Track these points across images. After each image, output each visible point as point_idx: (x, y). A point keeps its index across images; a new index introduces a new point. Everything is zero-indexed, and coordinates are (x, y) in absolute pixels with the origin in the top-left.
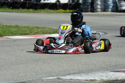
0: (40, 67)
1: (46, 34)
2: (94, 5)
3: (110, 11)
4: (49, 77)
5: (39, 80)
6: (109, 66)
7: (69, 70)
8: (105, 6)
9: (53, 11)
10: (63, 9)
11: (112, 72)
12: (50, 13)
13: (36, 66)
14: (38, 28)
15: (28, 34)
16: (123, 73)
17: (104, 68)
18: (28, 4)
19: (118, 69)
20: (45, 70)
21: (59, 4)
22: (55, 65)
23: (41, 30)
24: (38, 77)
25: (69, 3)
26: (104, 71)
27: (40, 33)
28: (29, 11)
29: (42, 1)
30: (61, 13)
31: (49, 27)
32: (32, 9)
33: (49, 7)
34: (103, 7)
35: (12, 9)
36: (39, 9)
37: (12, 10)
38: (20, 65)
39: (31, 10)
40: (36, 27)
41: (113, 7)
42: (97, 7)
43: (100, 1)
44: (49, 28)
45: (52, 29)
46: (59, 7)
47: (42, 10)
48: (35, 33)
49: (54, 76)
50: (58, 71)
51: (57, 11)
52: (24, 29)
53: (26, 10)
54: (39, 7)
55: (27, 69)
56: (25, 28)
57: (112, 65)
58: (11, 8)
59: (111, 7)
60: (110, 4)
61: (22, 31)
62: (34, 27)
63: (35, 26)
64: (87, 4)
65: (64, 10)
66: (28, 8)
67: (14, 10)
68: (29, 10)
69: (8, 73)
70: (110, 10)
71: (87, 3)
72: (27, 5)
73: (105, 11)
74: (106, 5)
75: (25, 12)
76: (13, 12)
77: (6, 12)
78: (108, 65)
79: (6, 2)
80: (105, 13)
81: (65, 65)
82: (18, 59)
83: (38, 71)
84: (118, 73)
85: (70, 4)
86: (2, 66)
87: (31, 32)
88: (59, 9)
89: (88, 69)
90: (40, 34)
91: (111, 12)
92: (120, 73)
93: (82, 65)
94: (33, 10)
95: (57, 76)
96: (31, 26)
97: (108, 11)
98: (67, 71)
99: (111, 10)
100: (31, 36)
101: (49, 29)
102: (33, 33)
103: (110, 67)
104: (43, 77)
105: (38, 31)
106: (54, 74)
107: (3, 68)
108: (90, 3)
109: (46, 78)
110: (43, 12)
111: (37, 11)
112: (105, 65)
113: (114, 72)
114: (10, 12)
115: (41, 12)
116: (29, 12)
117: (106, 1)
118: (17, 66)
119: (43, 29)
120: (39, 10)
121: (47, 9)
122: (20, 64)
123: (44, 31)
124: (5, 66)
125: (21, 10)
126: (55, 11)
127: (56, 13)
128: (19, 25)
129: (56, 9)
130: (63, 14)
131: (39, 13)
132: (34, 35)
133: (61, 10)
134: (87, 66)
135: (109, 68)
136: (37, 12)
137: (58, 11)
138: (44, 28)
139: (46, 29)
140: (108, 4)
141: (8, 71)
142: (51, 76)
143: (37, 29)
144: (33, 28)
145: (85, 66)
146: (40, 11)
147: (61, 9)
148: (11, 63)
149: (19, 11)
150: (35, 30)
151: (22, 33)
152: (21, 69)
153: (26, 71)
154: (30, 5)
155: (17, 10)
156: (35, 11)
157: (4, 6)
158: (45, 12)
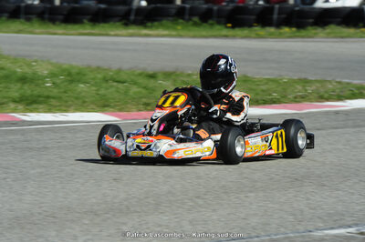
0: (308, 199)
1: (328, 100)
4: (332, 228)
5: (303, 236)
9: (352, 31)
12: (342, 37)
13: (295, 196)
14: (305, 82)
15: (274, 103)
18: (279, 14)
20: (322, 209)
22: (353, 194)
23: (314, 87)
24: (301, 228)
27: (311, 97)
28: (281, 33)
29: (320, 4)
31: (338, 80)
32: (291, 27)
33: (339, 20)
35: (233, 27)
36: (310, 28)
37: (231, 32)
38: (249, 194)
39: (287, 29)
40: (300, 80)
44: (339, 83)
45: (348, 84)
47: (319, 30)
48: (295, 98)
49: (350, 227)
50: (361, 210)
51: (363, 29)
52: (264, 87)
53: (272, 30)
54: (311, 21)
55: (270, 205)
56: (266, 84)
58: (229, 25)
61: (257, 94)
63: (296, 78)
66: (279, 25)
67: (238, 31)
68: (282, 31)
69: (215, 217)
72: (275, 16)
75: (271, 36)
76: (234, 37)
77: (215, 37)
79: (215, 8)
82: (245, 175)
83: (302, 211)
86: (198, 197)
87: (285, 97)
90: (310, 100)
94: (294, 29)
95: (357, 225)
96: (287, 76)
100: (285, 108)
101: (339, 86)
102: (291, 97)
104: (317, 229)
105: (306, 90)
106: (350, 219)
107: (200, 202)
109: (326, 232)
110: (322, 35)
111: (303, 32)
114: (226, 37)
115: (316, 34)
116: (280, 36)
118: (242, 196)
119: (318, 85)
120: (311, 31)
121: (333, 26)
122: (251, 192)
123: (322, 90)
124: (207, 197)
125: (258, 30)
126: (358, 31)
127: (361, 37)
128: (249, 75)
129: (361, 25)
131: (310, 37)
132: (294, 105)
136: (303, 37)
138: (322, 82)
139: (330, 86)
141: (214, 210)
142: (340, 227)
143: (304, 86)
144: (293, 82)
146: (314, 31)
148: (224, 186)
149: (253, 35)
150: (296, 88)
151: (259, 97)
152: (251, 204)
153: (266, 211)
154: (284, 16)
155: (246, 31)
156: (297, 34)
157: (210, 22)
158: (328, 36)
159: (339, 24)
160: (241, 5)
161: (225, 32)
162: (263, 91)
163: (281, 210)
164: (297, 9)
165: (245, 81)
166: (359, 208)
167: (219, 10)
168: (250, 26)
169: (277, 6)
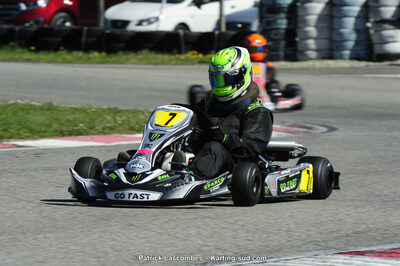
2: (297, 39)
3: (347, 57)
6: (335, 235)
7: (205, 248)
8: (331, 41)
9: (166, 57)
10: (200, 52)
11: (342, 256)
12: (156, 64)
13: (100, 237)
14: (115, 111)
15: (81, 134)
16: (376, 259)
17: (317, 243)
18: (87, 37)
19: (363, 246)
21: (185, 35)
22: (162, 234)
23: (124, 118)
25: (217, 32)
26: (315, 253)
27: (121, 129)
28: (89, 59)
30: (192, 63)
32: (100, 51)
33: (151, 45)
34: (325, 44)
35: (37, 51)
36: (121, 53)
37: (34, 56)
38: (49, 235)
39: (96, 54)
40: (109, 109)
41: (357, 43)
42: (306, 45)
43: (316, 27)
46: (187, 44)
47: (131, 55)
48: (104, 129)
51: (178, 56)
52: (71, 117)
53: (80, 54)
54: (122, 45)
55: (72, 247)
56: (73, 113)
57: (342, 233)
58: (33, 48)
59: (350, 44)
60: (346, 36)
61: (62, 124)
62: (103, 110)
63: (105, 107)
64: (276, 34)
65: (201, 56)
66: (87, 49)
67: (42, 55)
68: (91, 55)
69: (9, 261)
70: (347, 53)
71: (275, 32)
72: (84, 39)
73: (331, 57)
74: (335, 38)
75: (78, 61)
76: (38, 61)
77: (17, 61)
78: (331, 233)
80: (331, 63)
81: (192, 232)
82: (45, 214)
84: (361, 258)
85: (221, 34)
87: (92, 128)
88: (186, 53)
89: (267, 247)
90: (120, 132)
91: (349, 62)
92: (367, 258)
93: (248, 232)
94: (104, 54)
96: (95, 104)
97: (341, 58)
98: (200, 251)
99: (351, 54)
100: (92, 140)
102: (99, 128)
103: (336, 238)
105: (116, 121)
108: (283, 31)
110: (133, 61)
111: (114, 58)
112: (321, 233)
113: (347, 257)
114: (29, 61)
115: (128, 59)
116: (89, 61)
117: (336, 27)
119: (130, 116)
120: (121, 56)
121: (145, 52)
122: (51, 232)
123: (133, 121)
125: (64, 54)
126: (173, 57)
127: (176, 64)
128: (55, 104)
129: (175, 51)
130: (197, 66)
131: (121, 63)
132: (102, 137)
133: (192, 55)
134: (265, 236)
135: (332, 243)
136: (114, 63)
137: (182, 57)
138: (134, 112)
139: (142, 117)
140: (341, 34)
141: (9, 253)
143: (114, 118)
144: (100, 112)
145: (257, 236)
146: (125, 57)
147: (192, 50)
149: (59, 59)
150: (105, 119)
151: (64, 128)
152: (50, 245)
153: (66, 253)
154: (93, 39)
155: (51, 56)
156: (108, 59)
157: (12, 43)
158: (141, 62)
159: (152, 49)
160: (46, 26)
161: (28, 55)
162: (69, 121)
163: (83, 252)
164: (108, 31)
165: (48, 110)
166: (167, 249)
167: (20, 31)
168: (56, 49)
169: (85, 28)
